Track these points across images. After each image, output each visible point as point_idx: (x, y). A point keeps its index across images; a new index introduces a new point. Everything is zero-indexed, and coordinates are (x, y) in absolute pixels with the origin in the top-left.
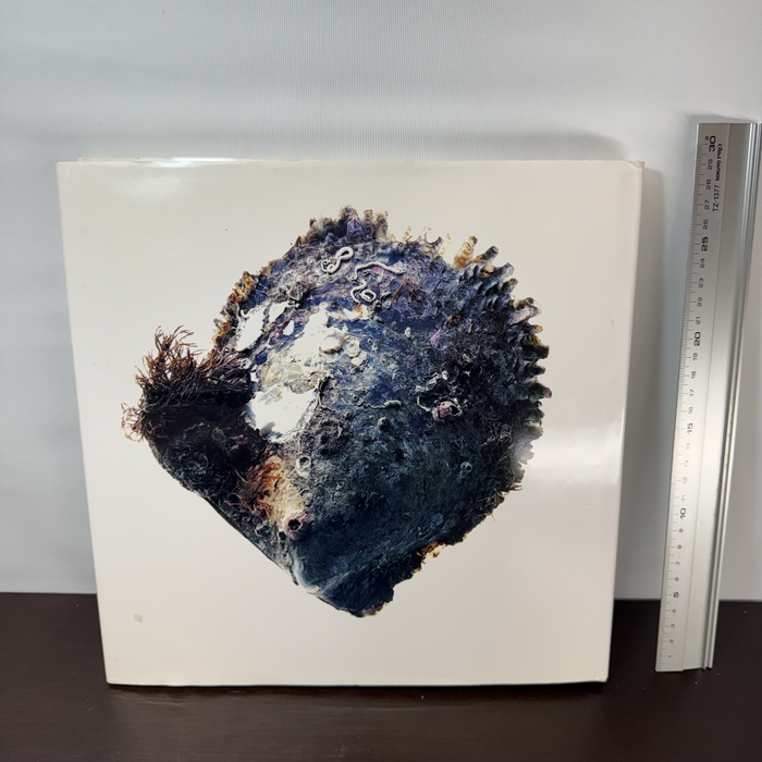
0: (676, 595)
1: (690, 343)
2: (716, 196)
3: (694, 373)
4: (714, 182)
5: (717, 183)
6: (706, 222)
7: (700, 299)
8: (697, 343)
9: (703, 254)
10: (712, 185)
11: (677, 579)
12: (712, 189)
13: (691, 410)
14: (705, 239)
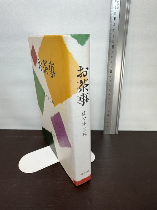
0: (108, 115)
1: (111, 48)
2: (118, 4)
3: (112, 57)
6: (115, 12)
7: (113, 35)
8: (113, 48)
9: (114, 22)
10: (117, 1)
11: (108, 111)
13: (111, 66)
14: (115, 18)
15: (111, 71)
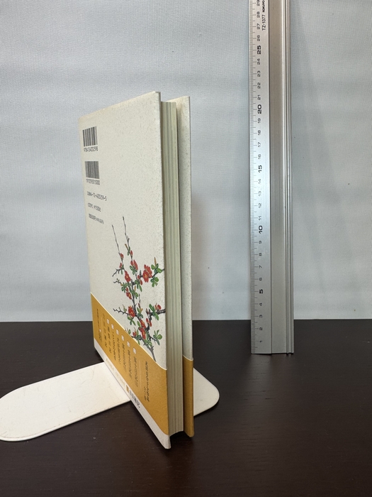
0: (261, 291)
1: (255, 112)
2: (264, 21)
3: (259, 132)
4: (261, 13)
5: (264, 14)
6: (258, 37)
7: (259, 84)
8: (260, 112)
9: (259, 56)
10: (261, 15)
11: (261, 279)
12: (261, 17)
13: (259, 156)
14: (259, 47)
15: (260, 167)
